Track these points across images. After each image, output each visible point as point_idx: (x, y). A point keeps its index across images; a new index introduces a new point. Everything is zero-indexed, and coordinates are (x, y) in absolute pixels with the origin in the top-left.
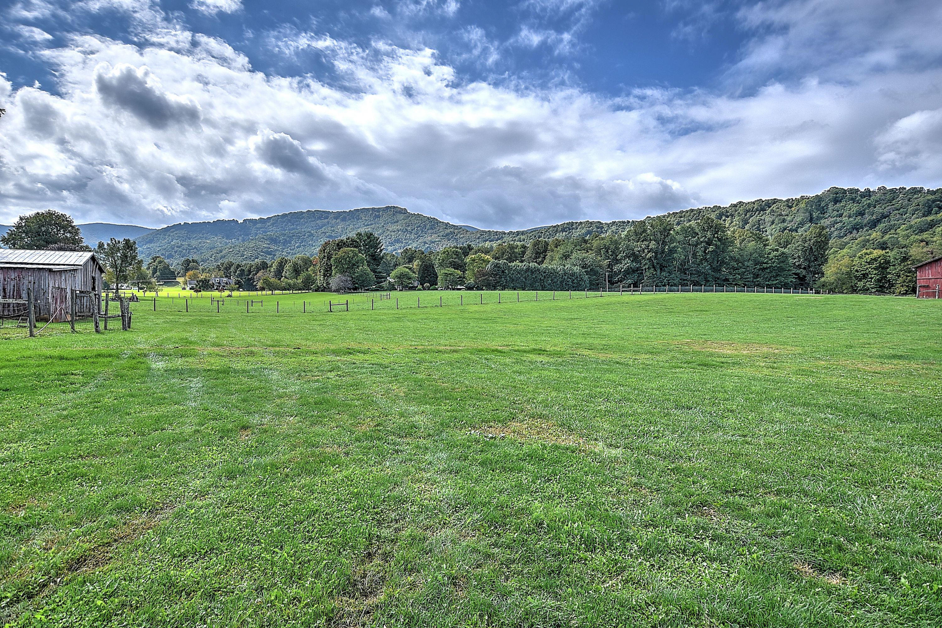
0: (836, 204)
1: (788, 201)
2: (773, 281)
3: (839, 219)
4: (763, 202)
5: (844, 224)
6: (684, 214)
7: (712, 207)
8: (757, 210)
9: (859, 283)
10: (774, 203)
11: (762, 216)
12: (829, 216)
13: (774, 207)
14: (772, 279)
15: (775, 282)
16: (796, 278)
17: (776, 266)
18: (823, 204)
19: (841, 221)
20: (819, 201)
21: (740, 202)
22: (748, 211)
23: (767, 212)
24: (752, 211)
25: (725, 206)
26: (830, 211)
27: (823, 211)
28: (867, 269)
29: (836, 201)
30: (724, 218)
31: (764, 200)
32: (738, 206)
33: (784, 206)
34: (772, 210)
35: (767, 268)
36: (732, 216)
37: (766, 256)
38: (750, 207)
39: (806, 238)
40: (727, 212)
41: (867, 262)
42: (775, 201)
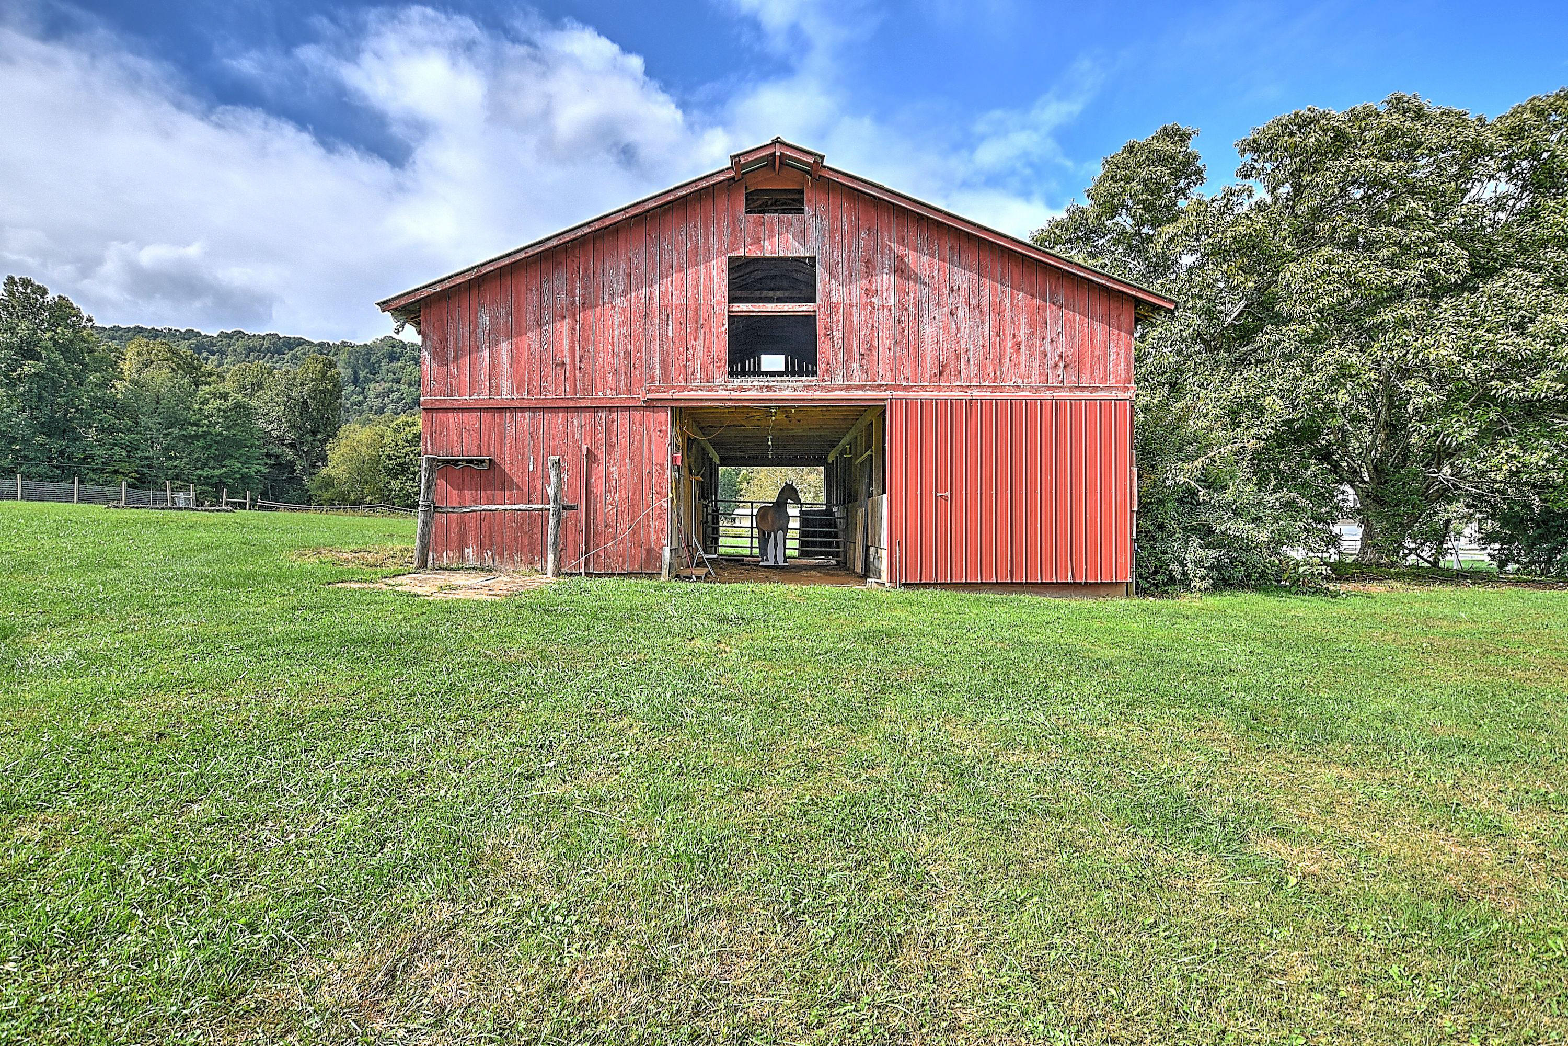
0: (391, 362)
1: (321, 345)
2: (214, 468)
3: (395, 386)
4: (280, 338)
5: (402, 394)
6: (120, 332)
7: (183, 331)
8: (269, 352)
9: (392, 482)
10: (299, 345)
11: (277, 362)
12: (383, 379)
13: (299, 351)
14: (212, 463)
15: (217, 472)
16: (271, 466)
17: (221, 434)
18: (373, 359)
19: (398, 391)
20: (368, 353)
21: (240, 332)
22: (252, 350)
23: (286, 357)
24: (259, 351)
25: (209, 334)
26: (384, 372)
27: (374, 370)
28: (407, 454)
29: (393, 358)
30: (205, 354)
31: (281, 336)
32: (235, 338)
33: (314, 351)
34: (293, 355)
35: (197, 437)
36: (222, 353)
37: (196, 406)
38: (256, 343)
39: (295, 379)
40: (213, 345)
41: (407, 441)
42: (300, 342)
